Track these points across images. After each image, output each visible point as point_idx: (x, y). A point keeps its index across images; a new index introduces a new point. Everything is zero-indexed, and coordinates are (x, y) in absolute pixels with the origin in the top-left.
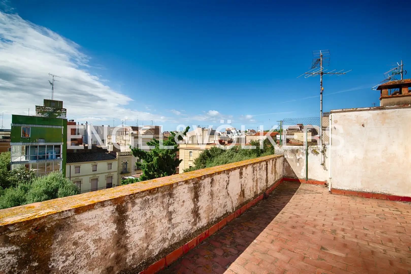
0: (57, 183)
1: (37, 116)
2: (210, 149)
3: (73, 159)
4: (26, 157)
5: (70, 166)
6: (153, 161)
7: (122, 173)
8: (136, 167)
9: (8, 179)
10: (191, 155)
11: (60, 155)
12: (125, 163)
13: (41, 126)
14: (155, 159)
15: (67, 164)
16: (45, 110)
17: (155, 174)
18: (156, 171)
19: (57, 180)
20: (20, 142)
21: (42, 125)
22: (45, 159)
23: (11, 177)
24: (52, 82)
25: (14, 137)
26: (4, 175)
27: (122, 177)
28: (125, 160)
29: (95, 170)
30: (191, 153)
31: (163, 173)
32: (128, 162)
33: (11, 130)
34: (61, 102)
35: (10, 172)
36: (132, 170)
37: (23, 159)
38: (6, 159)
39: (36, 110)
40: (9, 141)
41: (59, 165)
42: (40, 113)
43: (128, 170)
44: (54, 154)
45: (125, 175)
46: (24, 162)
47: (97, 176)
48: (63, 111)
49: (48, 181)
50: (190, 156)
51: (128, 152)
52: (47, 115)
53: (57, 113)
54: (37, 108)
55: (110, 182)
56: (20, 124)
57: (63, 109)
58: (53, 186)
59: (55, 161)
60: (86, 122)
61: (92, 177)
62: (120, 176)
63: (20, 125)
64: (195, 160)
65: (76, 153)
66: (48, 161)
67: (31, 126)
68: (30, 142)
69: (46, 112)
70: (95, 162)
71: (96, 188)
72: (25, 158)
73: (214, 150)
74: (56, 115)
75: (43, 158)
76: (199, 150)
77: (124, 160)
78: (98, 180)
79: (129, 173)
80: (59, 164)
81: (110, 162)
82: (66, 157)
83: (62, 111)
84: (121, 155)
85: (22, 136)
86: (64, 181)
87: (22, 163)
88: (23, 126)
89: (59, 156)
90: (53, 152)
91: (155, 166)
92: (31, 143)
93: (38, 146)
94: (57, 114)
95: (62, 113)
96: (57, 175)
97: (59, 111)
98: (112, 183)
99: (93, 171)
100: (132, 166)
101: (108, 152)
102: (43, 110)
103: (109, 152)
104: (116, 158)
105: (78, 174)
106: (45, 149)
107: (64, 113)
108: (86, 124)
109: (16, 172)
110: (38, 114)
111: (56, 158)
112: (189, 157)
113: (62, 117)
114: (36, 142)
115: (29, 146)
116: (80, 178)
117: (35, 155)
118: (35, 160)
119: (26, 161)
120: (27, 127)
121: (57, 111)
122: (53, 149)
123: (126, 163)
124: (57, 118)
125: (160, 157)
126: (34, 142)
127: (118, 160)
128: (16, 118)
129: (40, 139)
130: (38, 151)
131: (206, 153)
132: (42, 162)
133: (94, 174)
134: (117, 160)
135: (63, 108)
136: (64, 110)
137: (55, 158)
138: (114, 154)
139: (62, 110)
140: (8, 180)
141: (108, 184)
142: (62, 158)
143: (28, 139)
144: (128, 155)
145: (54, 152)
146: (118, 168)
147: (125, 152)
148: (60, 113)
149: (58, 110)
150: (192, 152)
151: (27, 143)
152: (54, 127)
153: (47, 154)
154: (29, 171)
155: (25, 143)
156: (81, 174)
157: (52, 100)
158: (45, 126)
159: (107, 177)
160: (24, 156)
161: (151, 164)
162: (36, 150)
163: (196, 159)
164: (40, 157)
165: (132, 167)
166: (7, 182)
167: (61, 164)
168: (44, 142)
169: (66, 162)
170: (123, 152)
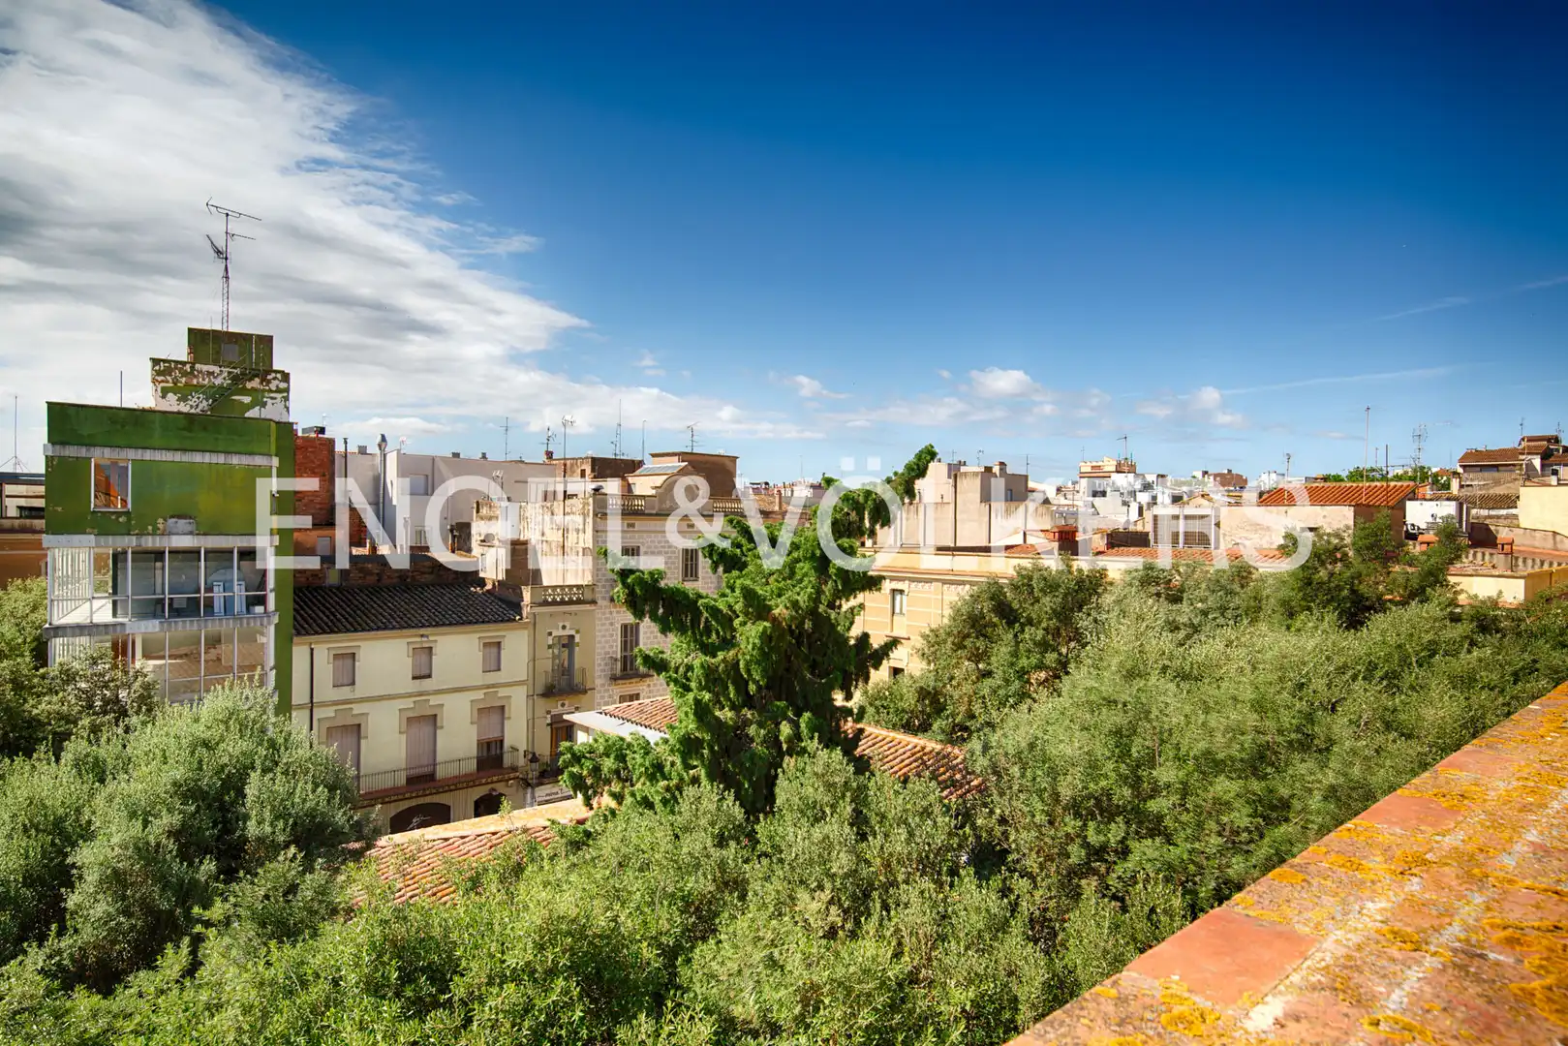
0: (244, 745)
1: (157, 409)
2: (1011, 579)
3: (321, 615)
4: (115, 603)
5: (312, 650)
6: (734, 646)
7: (549, 692)
8: (619, 664)
9: (33, 706)
10: (897, 610)
11: (265, 596)
12: (566, 642)
13: (178, 457)
14: (750, 634)
15: (295, 639)
16: (195, 376)
17: (747, 723)
18: (749, 701)
19: (243, 727)
20: (85, 533)
21: (184, 450)
22: (199, 615)
23: (46, 698)
24: (221, 245)
25: (60, 509)
26: (18, 686)
27: (548, 712)
28: (564, 627)
29: (427, 672)
30: (898, 597)
31: (790, 714)
32: (577, 640)
33: (46, 475)
34: (266, 342)
35: (43, 677)
36: (598, 679)
37: (103, 613)
38: (32, 611)
39: (154, 381)
40: (38, 528)
41: (263, 644)
42: (170, 395)
43: (577, 679)
44: (239, 592)
45: (566, 702)
46: (106, 626)
47: (434, 700)
48: (276, 382)
49: (200, 730)
50: (893, 613)
51: (579, 587)
52: (205, 403)
53: (245, 392)
54: (157, 368)
55: (494, 734)
56: (84, 449)
57: (273, 375)
58: (225, 760)
59: (241, 625)
60: (379, 438)
61: (412, 706)
62: (542, 705)
63: (83, 452)
64: (925, 637)
65: (338, 588)
66: (212, 626)
67: (132, 454)
68: (129, 534)
69: (198, 388)
70: (423, 631)
71: (431, 762)
72: (110, 606)
73: (1034, 583)
74: (241, 403)
75: (191, 609)
76: (945, 582)
77: (561, 625)
78: (439, 724)
79: (585, 692)
80: (264, 640)
81: (492, 632)
82: (291, 605)
83: (269, 382)
84: (546, 603)
85: (92, 506)
86: (281, 732)
87: (99, 634)
88: (100, 456)
89: (261, 601)
90: (232, 581)
91: (748, 671)
92: (134, 538)
93: (164, 552)
94: (247, 399)
95: (271, 391)
96: (247, 698)
97: (255, 383)
98: (502, 742)
99: (414, 678)
100: (598, 660)
101: (482, 582)
102: (184, 380)
103: (489, 587)
104: (521, 614)
105: (345, 693)
106: (199, 567)
107: (279, 391)
108: (380, 446)
109: (69, 676)
110: (163, 397)
111: (248, 611)
112: (889, 621)
113: (271, 411)
114: (159, 532)
115: (125, 553)
116: (357, 709)
117: (154, 594)
118: (155, 616)
119: (114, 625)
120: (114, 463)
121: (249, 385)
122: (232, 567)
123: (569, 643)
124: (247, 415)
125: (775, 620)
126: (149, 534)
127: (531, 627)
128: (65, 421)
129: (174, 520)
130: (165, 575)
131: (992, 599)
132: (184, 627)
133: (421, 694)
134: (525, 626)
135: (275, 368)
136: (279, 376)
137: (244, 609)
138: (510, 596)
139: (269, 377)
140: (35, 712)
141: (485, 746)
142: (276, 610)
143: (121, 520)
144: (579, 602)
145: (236, 583)
146: (531, 664)
147: (562, 587)
148: (264, 391)
149: (250, 380)
150: (901, 592)
151: (118, 538)
152: (235, 460)
153: (205, 592)
154: (126, 673)
155: (110, 538)
156: (360, 691)
157: (227, 333)
158: (198, 458)
159: (480, 710)
160: (104, 601)
161: (724, 660)
162: (158, 573)
163: (928, 633)
164: (175, 606)
165: (600, 665)
166: (28, 722)
167: (269, 639)
168: (191, 533)
169: (294, 631)
170: (554, 588)
